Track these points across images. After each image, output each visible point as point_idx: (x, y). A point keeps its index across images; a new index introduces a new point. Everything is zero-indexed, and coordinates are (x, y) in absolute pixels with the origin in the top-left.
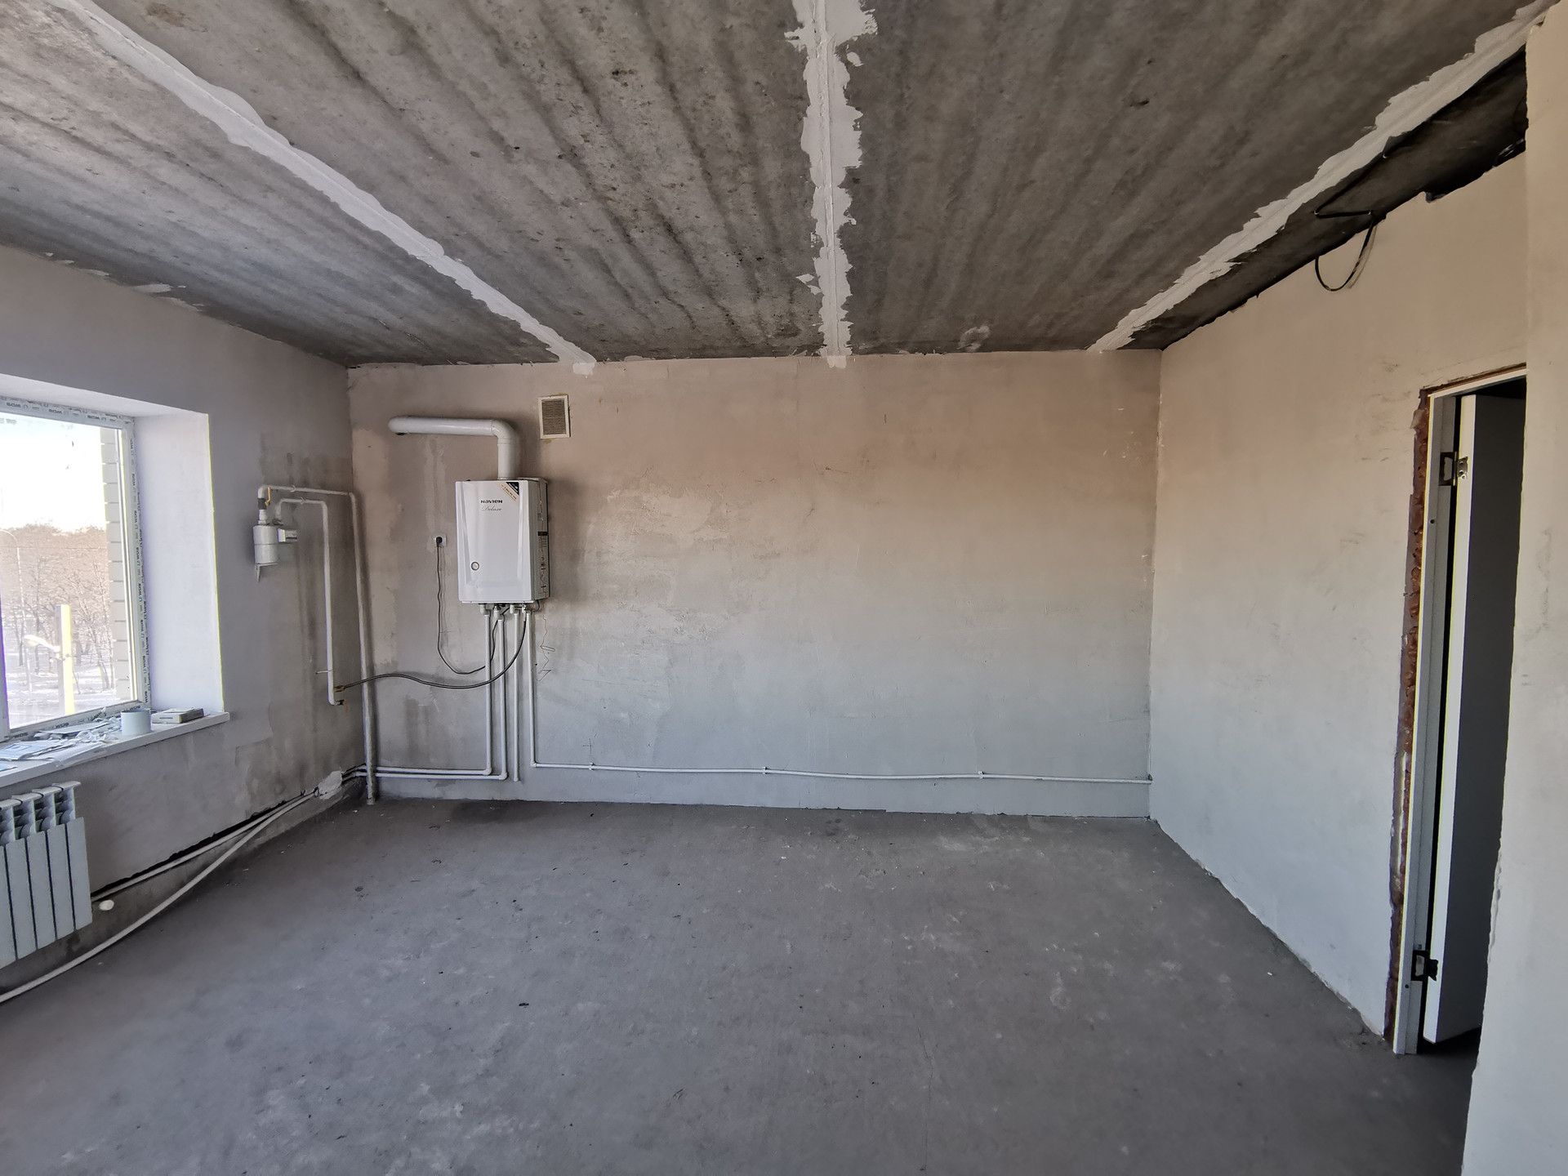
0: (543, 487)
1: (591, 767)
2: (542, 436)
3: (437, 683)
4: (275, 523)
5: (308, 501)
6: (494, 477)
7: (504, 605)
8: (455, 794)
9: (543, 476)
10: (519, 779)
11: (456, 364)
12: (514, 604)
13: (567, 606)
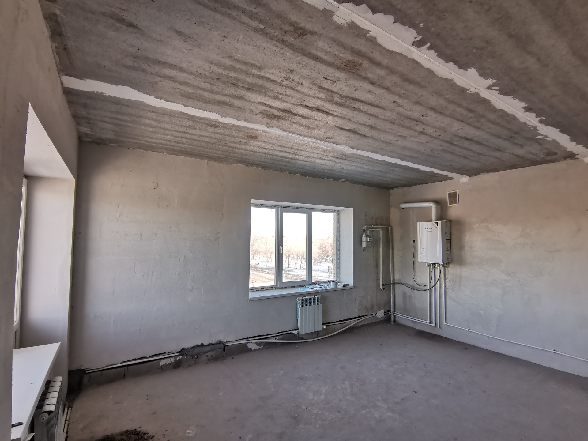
0: (448, 223)
1: (468, 330)
2: (449, 205)
3: (413, 288)
4: (367, 236)
5: (376, 229)
6: (431, 221)
7: (434, 264)
8: (418, 327)
9: (449, 219)
10: (440, 327)
11: (420, 185)
12: (438, 264)
13: (458, 266)
